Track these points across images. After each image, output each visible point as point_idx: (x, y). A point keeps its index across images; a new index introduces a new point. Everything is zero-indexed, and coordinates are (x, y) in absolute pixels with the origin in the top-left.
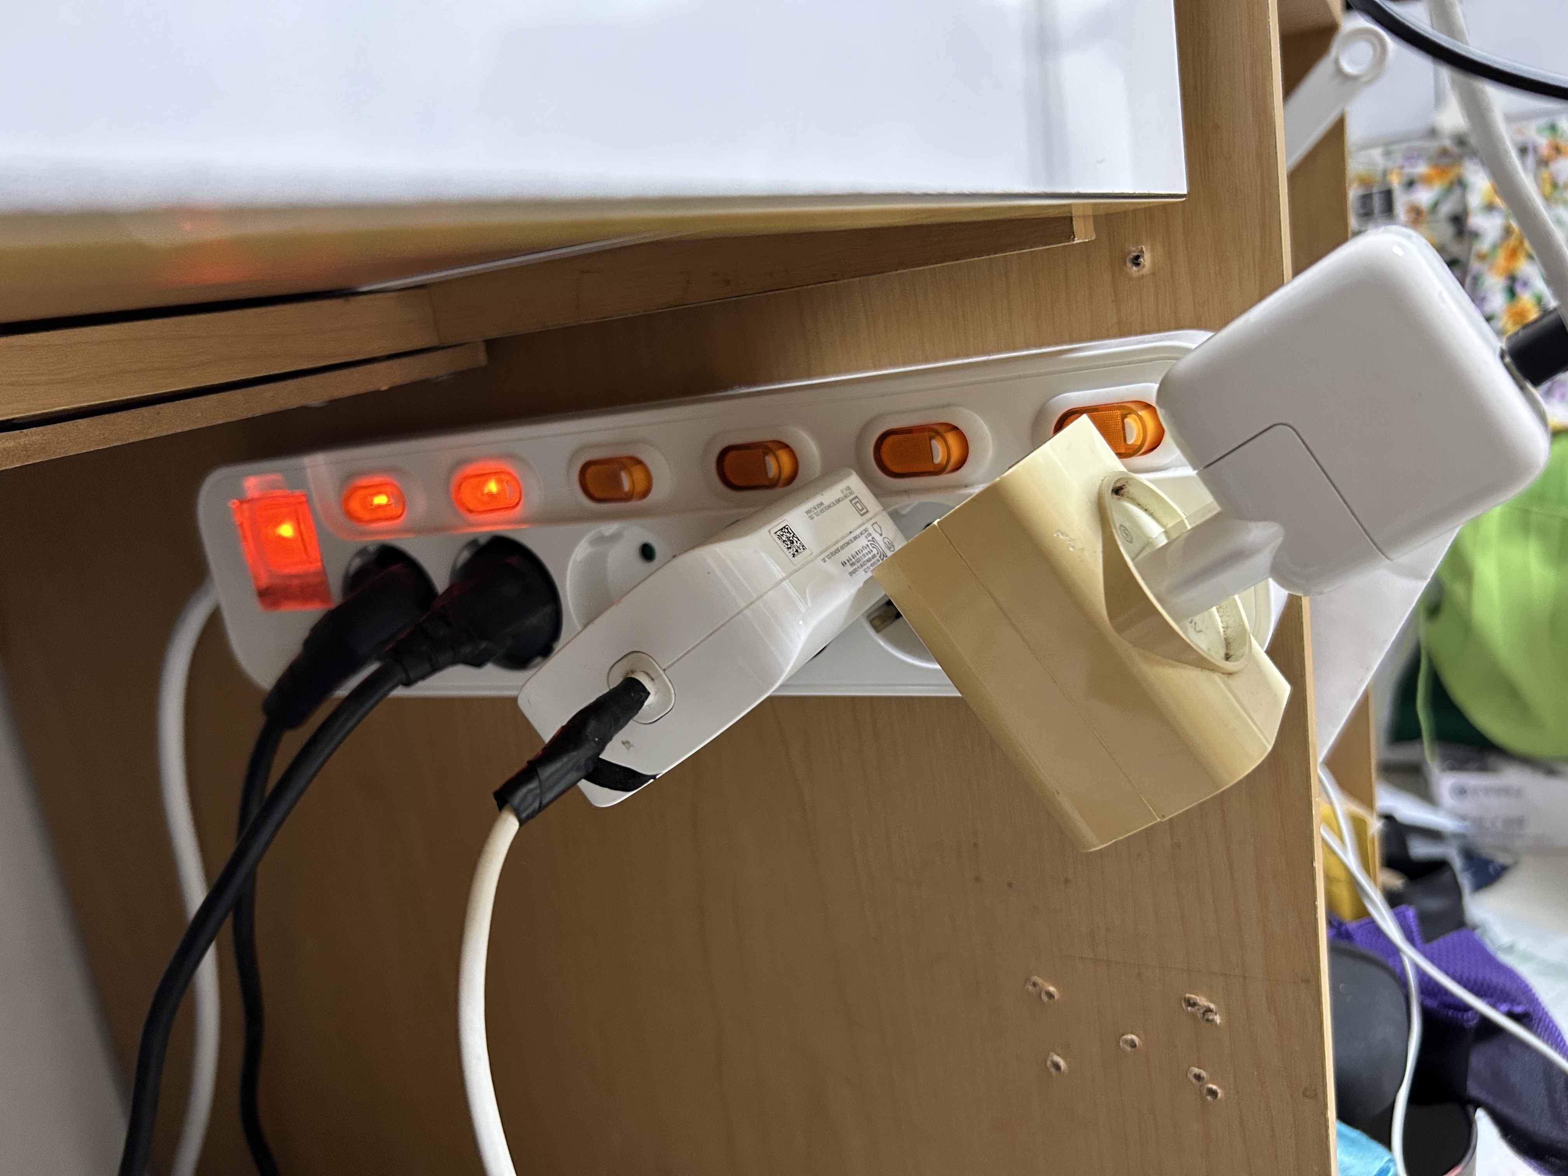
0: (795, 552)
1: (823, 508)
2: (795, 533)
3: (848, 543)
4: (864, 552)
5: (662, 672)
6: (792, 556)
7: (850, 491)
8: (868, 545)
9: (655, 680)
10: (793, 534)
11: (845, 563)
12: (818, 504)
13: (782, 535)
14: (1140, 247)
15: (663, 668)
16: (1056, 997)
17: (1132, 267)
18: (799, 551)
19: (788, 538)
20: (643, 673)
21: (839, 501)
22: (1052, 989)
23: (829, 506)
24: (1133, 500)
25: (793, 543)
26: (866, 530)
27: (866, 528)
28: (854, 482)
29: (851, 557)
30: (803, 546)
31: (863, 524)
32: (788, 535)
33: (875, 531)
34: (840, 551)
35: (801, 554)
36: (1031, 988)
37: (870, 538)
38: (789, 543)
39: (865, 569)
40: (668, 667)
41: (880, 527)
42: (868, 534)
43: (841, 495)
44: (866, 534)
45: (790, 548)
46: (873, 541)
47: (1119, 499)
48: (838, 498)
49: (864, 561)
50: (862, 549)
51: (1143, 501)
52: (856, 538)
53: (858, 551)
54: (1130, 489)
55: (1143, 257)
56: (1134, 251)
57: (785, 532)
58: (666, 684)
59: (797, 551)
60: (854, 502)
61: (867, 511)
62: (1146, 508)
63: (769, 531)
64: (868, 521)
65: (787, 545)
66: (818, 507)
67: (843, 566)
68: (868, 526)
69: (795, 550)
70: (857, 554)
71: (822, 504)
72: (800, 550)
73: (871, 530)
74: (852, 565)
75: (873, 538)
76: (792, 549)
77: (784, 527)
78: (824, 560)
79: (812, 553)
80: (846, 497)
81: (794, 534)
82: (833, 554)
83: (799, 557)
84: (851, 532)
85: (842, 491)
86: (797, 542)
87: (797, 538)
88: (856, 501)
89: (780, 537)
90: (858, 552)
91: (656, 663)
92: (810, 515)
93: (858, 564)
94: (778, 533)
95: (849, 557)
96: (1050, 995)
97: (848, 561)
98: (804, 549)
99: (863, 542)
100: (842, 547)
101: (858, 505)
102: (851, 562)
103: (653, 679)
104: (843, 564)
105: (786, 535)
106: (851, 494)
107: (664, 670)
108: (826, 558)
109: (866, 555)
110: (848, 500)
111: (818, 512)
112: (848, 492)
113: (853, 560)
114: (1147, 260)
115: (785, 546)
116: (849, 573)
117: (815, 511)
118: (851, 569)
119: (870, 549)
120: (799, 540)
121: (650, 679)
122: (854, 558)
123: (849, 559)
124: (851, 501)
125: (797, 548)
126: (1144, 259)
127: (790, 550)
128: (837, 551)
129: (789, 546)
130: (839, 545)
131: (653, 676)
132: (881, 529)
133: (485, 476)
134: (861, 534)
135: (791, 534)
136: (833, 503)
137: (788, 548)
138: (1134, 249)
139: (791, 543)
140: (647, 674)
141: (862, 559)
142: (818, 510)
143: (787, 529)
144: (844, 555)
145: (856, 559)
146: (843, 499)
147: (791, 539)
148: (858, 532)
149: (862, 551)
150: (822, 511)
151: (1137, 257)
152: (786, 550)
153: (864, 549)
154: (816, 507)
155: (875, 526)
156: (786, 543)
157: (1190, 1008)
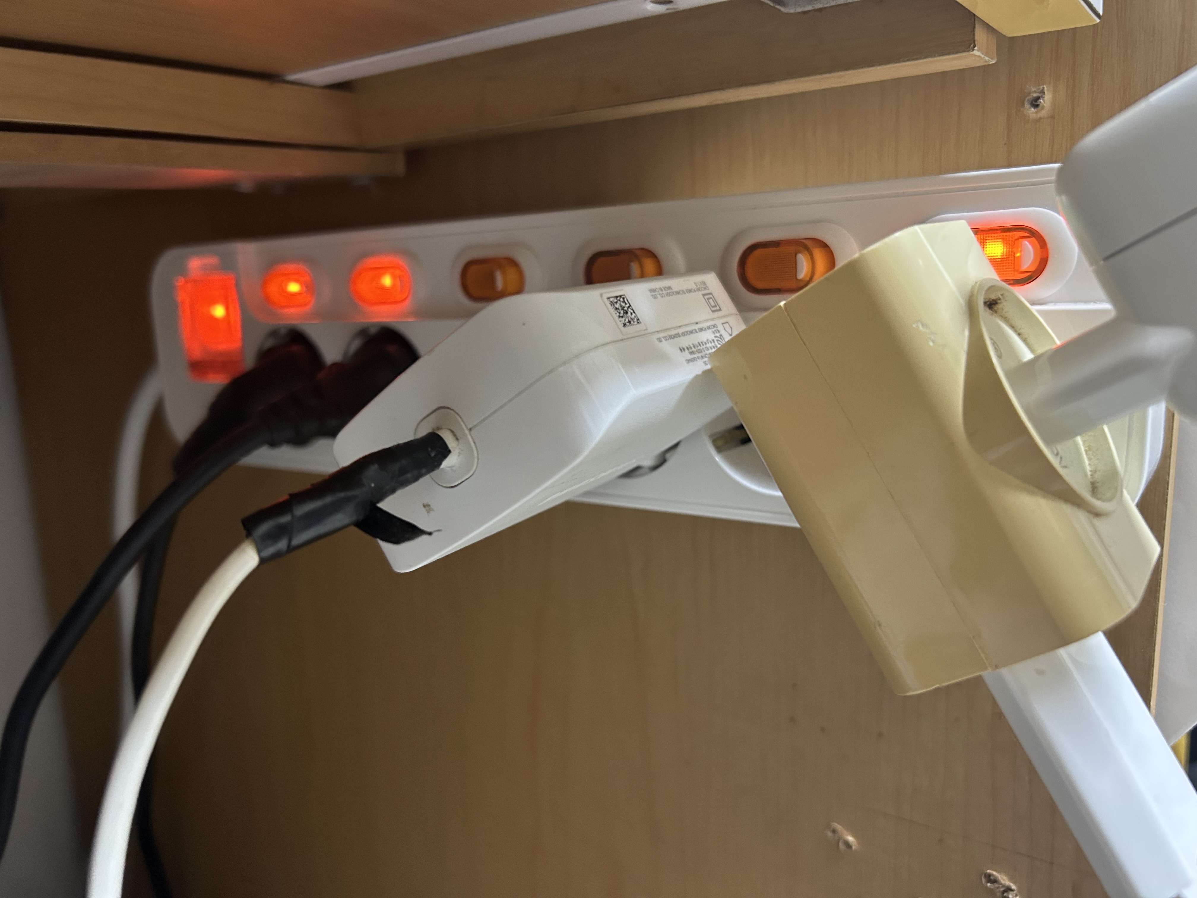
0: (627, 322)
1: (670, 292)
2: (632, 305)
3: (691, 332)
4: (708, 345)
5: (467, 432)
6: (623, 325)
7: (705, 286)
8: (713, 341)
9: (460, 440)
10: (628, 305)
11: (684, 349)
12: (666, 287)
13: (616, 303)
14: (1042, 87)
15: (469, 427)
16: (854, 848)
17: (1030, 108)
18: (632, 322)
19: (623, 308)
20: (450, 431)
21: (690, 291)
22: (850, 839)
23: (678, 293)
24: (1006, 320)
25: (627, 313)
26: (714, 326)
27: (715, 325)
28: (711, 280)
29: (692, 346)
30: (638, 320)
31: (713, 319)
32: (623, 304)
33: (725, 329)
34: (680, 336)
35: (634, 326)
36: (830, 834)
37: (718, 335)
38: (622, 312)
39: (706, 361)
40: (475, 426)
41: (731, 328)
42: (715, 330)
43: (694, 287)
44: (713, 330)
45: (622, 317)
46: (721, 339)
47: (992, 314)
48: (690, 288)
49: (706, 354)
50: (707, 342)
51: (1018, 323)
52: (701, 330)
53: (702, 342)
54: (1005, 306)
55: (1044, 97)
56: (1035, 92)
57: (620, 300)
58: (471, 447)
59: (629, 322)
60: (706, 297)
61: (720, 310)
62: (1020, 331)
63: (601, 295)
64: (719, 318)
65: (620, 313)
66: (665, 289)
67: (680, 352)
68: (719, 323)
69: (627, 320)
70: (700, 345)
71: (670, 288)
72: (634, 322)
73: (720, 328)
74: (692, 353)
75: (721, 335)
76: (624, 319)
77: (621, 296)
78: (660, 340)
79: (646, 329)
80: (698, 290)
81: (630, 306)
82: (671, 337)
83: (630, 329)
84: (697, 323)
85: (695, 283)
86: (631, 314)
87: (633, 310)
88: (708, 296)
89: (612, 303)
90: (701, 344)
91: (463, 421)
92: (654, 294)
93: (699, 355)
94: (611, 299)
95: (689, 345)
96: (848, 845)
97: (688, 348)
98: (638, 323)
99: (708, 335)
100: (684, 334)
101: (711, 301)
102: (690, 350)
103: (457, 439)
104: (681, 350)
105: (620, 304)
106: (705, 289)
107: (470, 429)
108: (663, 339)
109: (709, 348)
110: (700, 294)
111: (663, 293)
112: (703, 286)
113: (693, 349)
114: (1047, 101)
115: (616, 314)
116: (686, 360)
117: (661, 292)
118: (690, 357)
119: (715, 344)
120: (634, 312)
121: (455, 438)
122: (695, 348)
123: (689, 347)
124: (704, 295)
125: (630, 319)
126: (1044, 101)
127: (621, 319)
128: (677, 335)
129: (621, 315)
130: (680, 331)
131: (458, 435)
132: (732, 330)
133: (381, 270)
134: (709, 328)
135: (626, 304)
136: (683, 291)
137: (619, 317)
138: (1033, 89)
139: (624, 313)
140: (452, 432)
141: (704, 351)
142: (664, 292)
143: (624, 298)
144: (685, 341)
145: (697, 349)
146: (695, 291)
147: (626, 309)
148: (705, 325)
149: (706, 344)
150: (668, 295)
151: (1038, 98)
152: (616, 316)
153: (708, 343)
154: (663, 289)
155: (726, 325)
156: (619, 311)
157: (989, 884)
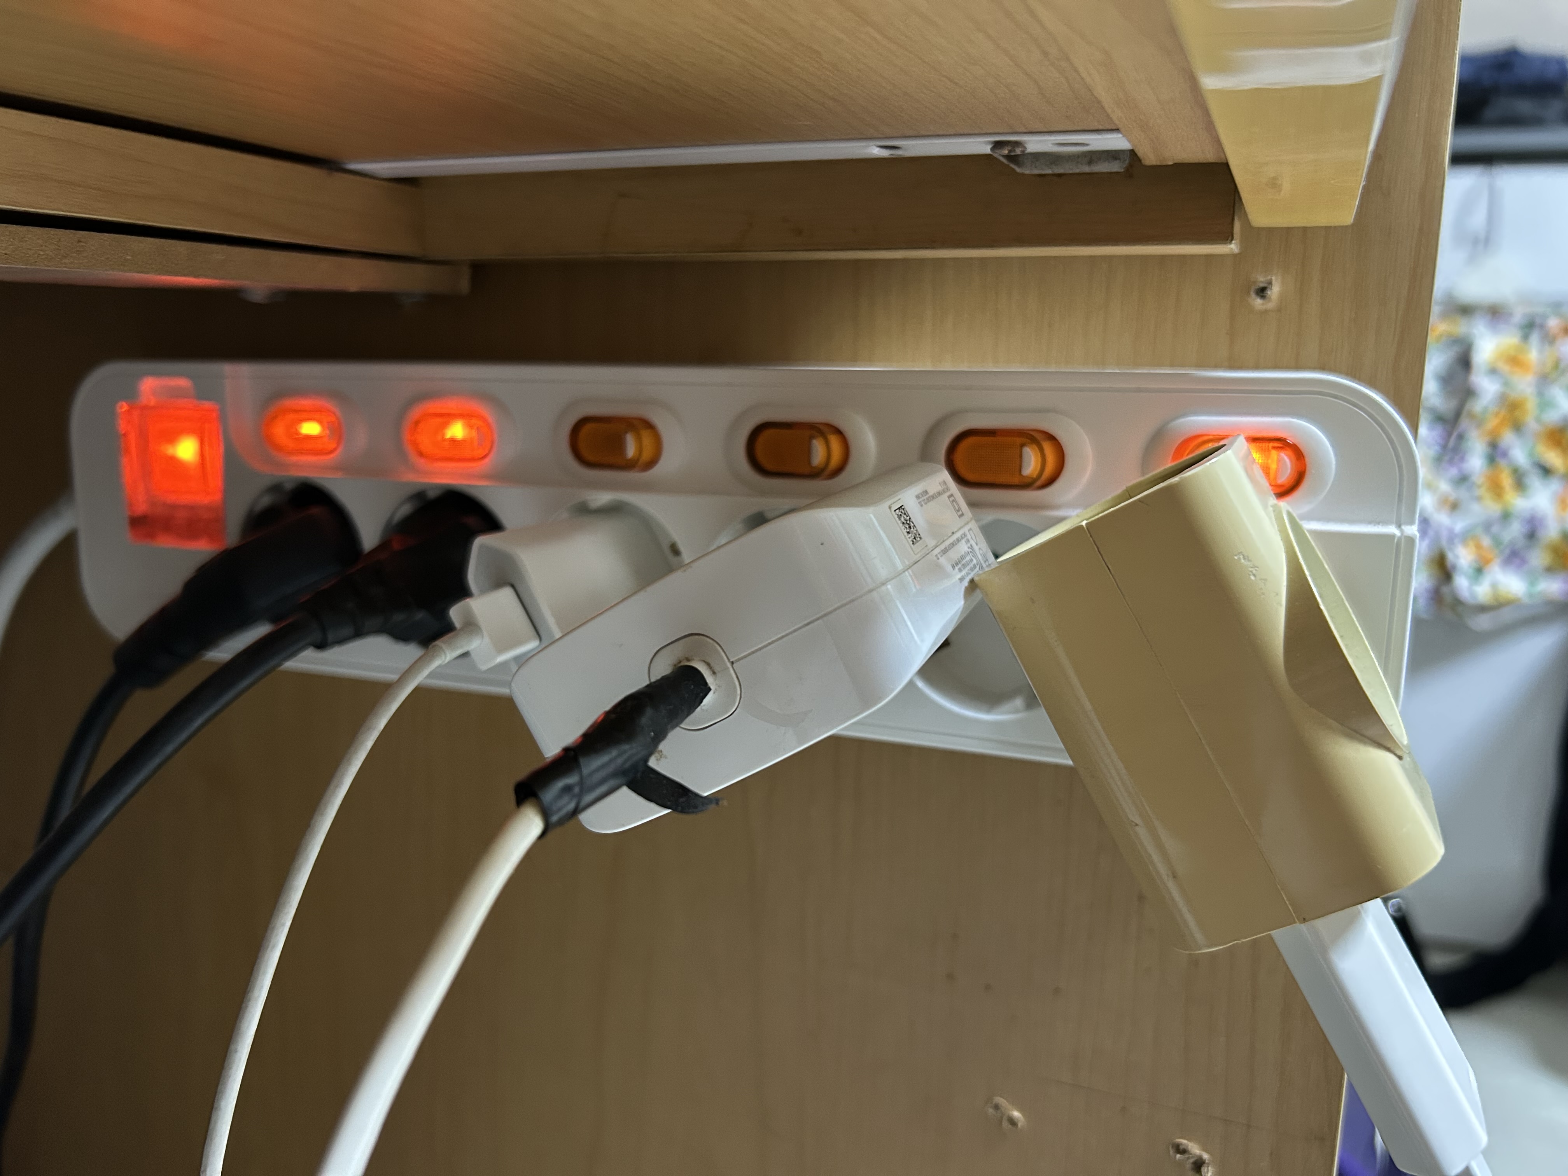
1: (928, 498)
3: (953, 544)
5: (729, 665)
7: (944, 487)
8: (969, 552)
9: (719, 675)
14: (1270, 277)
15: (731, 660)
16: (1020, 1125)
17: (1258, 300)
20: (706, 662)
21: (939, 494)
22: (1016, 1114)
23: (933, 497)
27: (965, 533)
28: (946, 477)
29: (959, 561)
31: (962, 527)
33: (972, 538)
34: (950, 551)
36: (991, 1111)
37: (969, 545)
40: (739, 660)
41: (975, 536)
42: (968, 539)
43: (939, 488)
46: (972, 548)
49: (969, 570)
50: (965, 555)
52: (957, 541)
53: (962, 556)
58: (732, 682)
61: (963, 514)
63: (890, 508)
64: (965, 524)
66: (924, 494)
68: (966, 530)
70: (963, 559)
71: (926, 492)
73: (969, 536)
74: (960, 570)
78: (937, 556)
79: (926, 546)
82: (944, 552)
83: (918, 547)
84: (953, 533)
85: (938, 484)
88: (951, 499)
91: (724, 652)
92: (919, 500)
93: (964, 572)
96: (1012, 1122)
97: (956, 564)
99: (965, 546)
100: (951, 547)
101: (955, 504)
102: (959, 567)
103: (716, 673)
104: (952, 567)
106: (946, 490)
107: (732, 663)
109: (968, 562)
110: (945, 496)
117: (922, 498)
118: (959, 575)
119: (971, 557)
121: (712, 672)
124: (947, 498)
126: (1272, 289)
131: (717, 668)
132: (976, 539)
133: (449, 417)
134: (962, 537)
136: (935, 495)
140: (710, 663)
142: (925, 498)
145: (962, 564)
146: (942, 493)
148: (959, 535)
151: (1265, 288)
153: (968, 556)
155: (971, 533)
157: (1178, 1156)
